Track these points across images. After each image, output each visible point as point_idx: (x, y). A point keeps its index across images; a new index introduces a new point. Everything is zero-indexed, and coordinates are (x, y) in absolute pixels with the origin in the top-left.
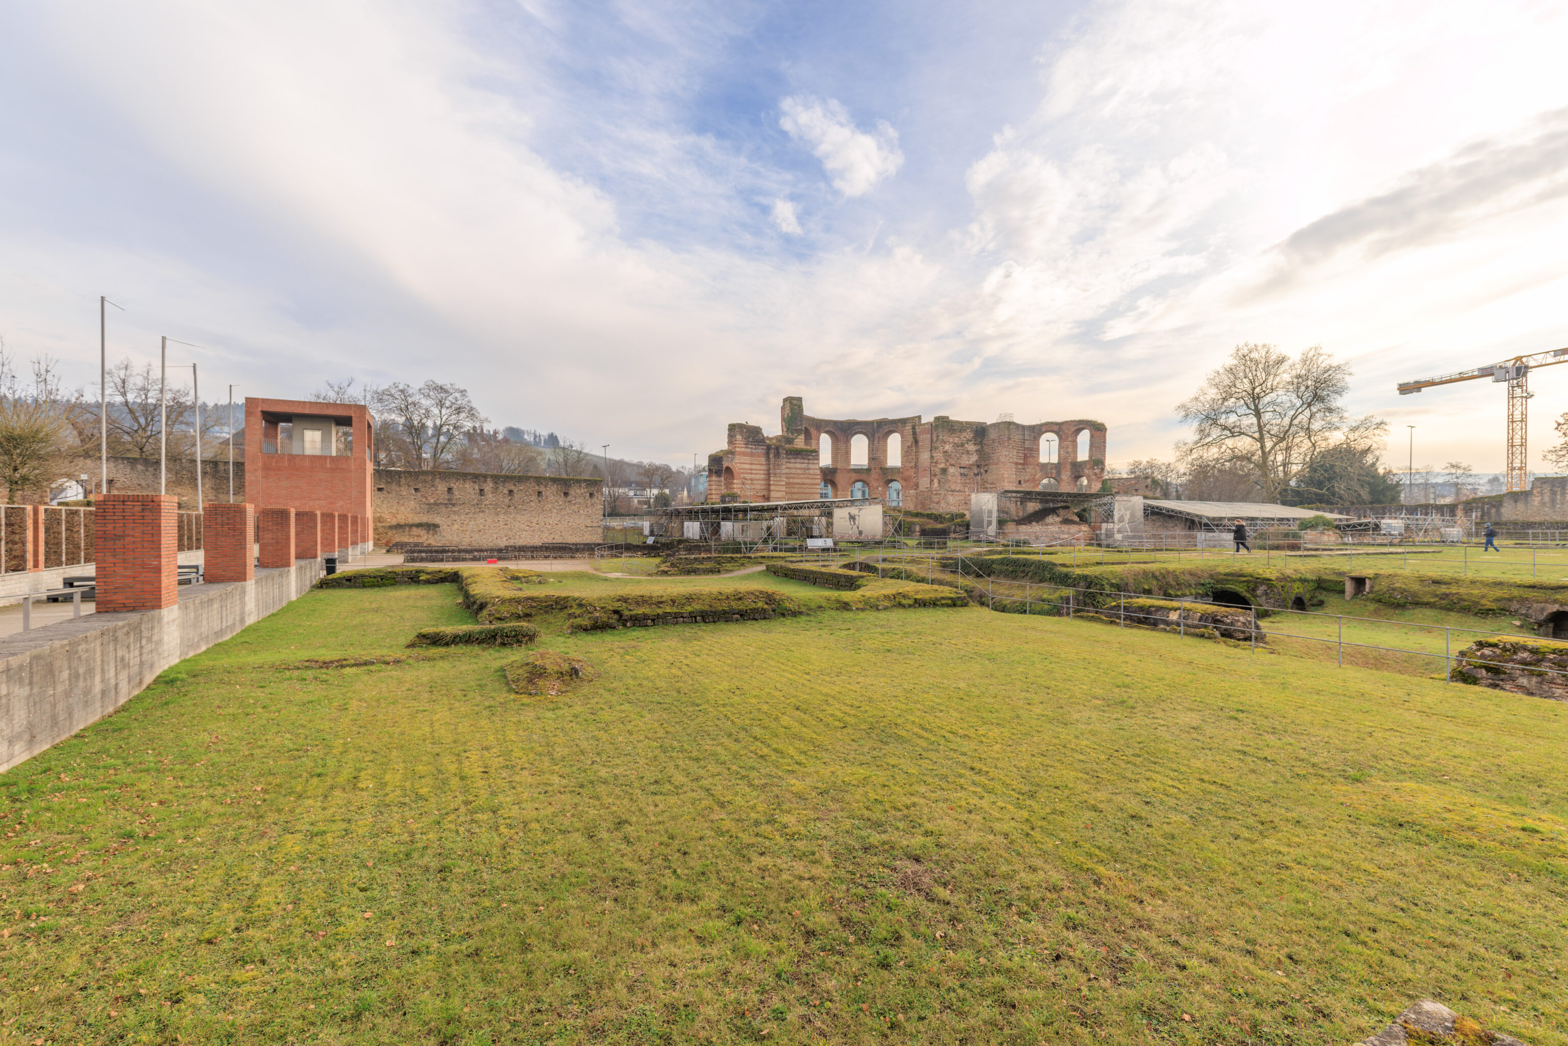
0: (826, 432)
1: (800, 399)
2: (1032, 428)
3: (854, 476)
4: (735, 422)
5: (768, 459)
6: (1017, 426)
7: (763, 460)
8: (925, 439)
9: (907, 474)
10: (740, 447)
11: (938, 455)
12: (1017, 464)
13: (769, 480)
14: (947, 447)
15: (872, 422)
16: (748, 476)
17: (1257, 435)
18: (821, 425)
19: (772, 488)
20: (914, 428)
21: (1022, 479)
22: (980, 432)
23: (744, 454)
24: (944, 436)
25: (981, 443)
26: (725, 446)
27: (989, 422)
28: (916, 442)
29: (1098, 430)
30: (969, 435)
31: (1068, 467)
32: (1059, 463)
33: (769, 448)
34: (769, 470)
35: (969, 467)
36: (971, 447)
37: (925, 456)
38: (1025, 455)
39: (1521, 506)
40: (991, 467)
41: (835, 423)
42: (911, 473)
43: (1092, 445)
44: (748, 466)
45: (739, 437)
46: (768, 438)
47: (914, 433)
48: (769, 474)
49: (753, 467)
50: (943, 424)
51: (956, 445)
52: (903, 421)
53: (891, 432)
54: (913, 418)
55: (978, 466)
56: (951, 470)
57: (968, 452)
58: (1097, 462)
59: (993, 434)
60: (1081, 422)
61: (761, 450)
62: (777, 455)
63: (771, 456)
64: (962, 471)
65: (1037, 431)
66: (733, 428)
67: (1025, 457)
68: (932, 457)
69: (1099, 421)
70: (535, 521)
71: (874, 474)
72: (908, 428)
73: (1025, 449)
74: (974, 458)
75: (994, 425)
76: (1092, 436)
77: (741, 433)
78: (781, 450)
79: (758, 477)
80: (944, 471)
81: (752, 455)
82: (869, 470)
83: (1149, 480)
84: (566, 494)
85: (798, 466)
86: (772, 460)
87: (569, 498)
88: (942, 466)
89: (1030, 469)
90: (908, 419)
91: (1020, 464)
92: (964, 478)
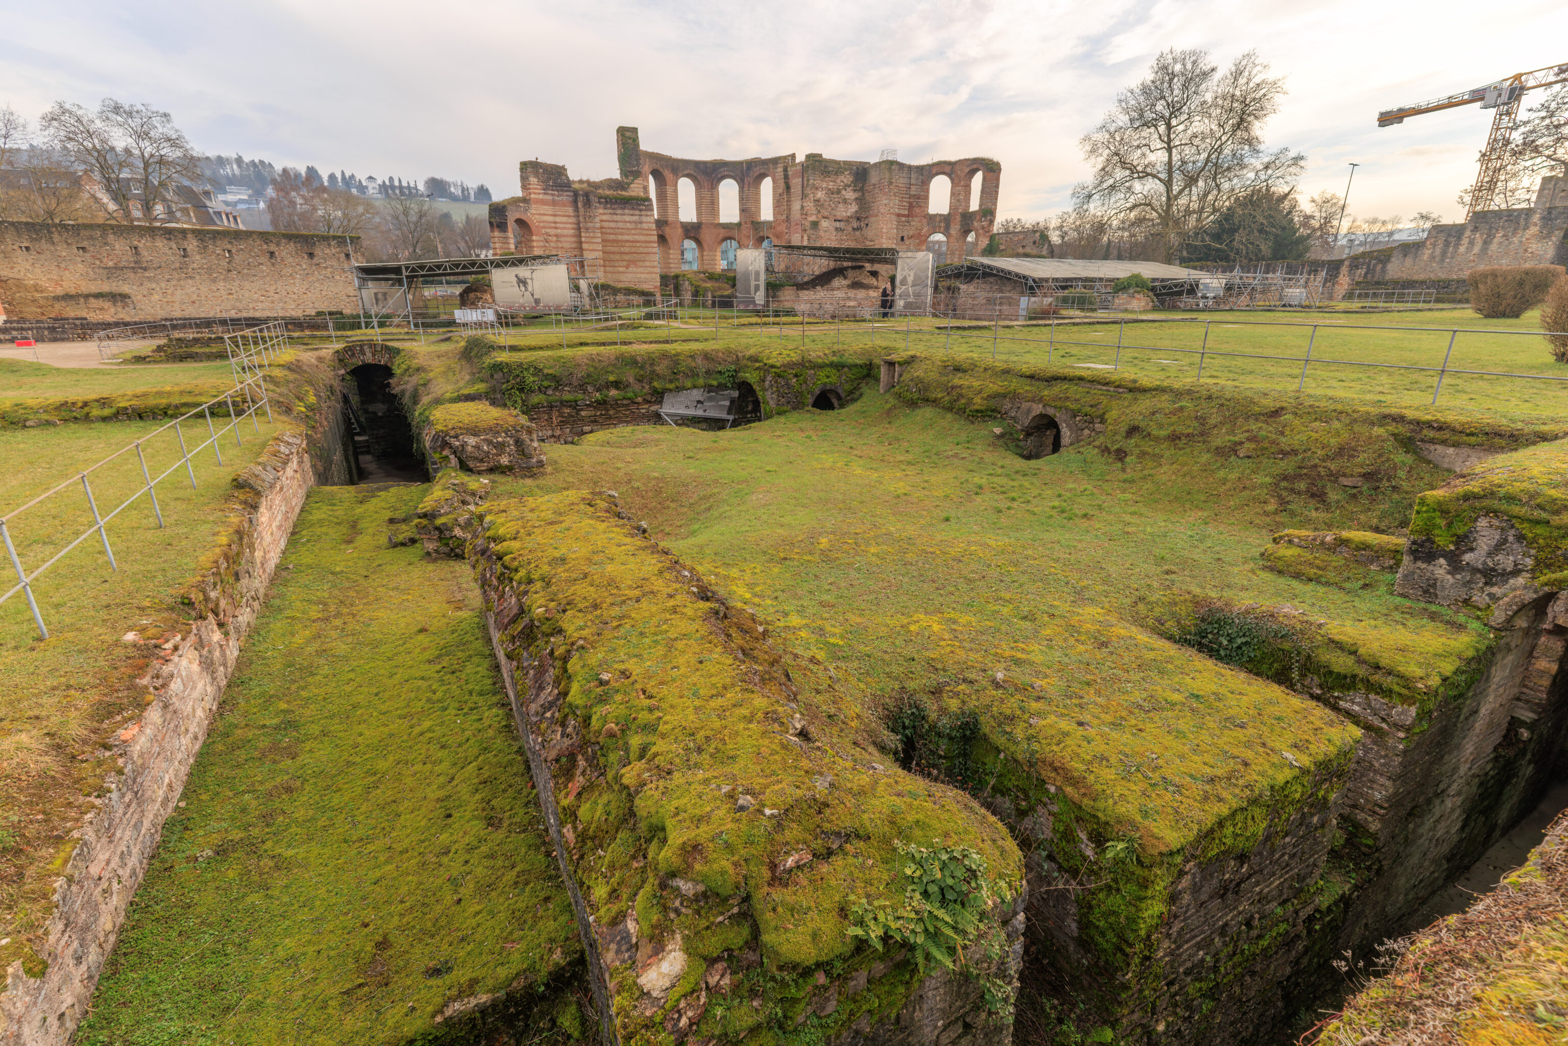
0: (687, 176)
1: (635, 130)
2: (920, 169)
3: (723, 233)
4: (526, 159)
5: (576, 209)
6: (901, 166)
7: (570, 210)
8: (796, 182)
9: (779, 229)
10: (537, 193)
11: (809, 205)
12: (899, 215)
13: (580, 236)
14: (820, 195)
15: (741, 163)
16: (552, 232)
17: (1163, 176)
18: (680, 167)
19: (585, 246)
20: (785, 170)
21: (905, 234)
22: (860, 174)
23: (543, 202)
24: (815, 180)
25: (862, 190)
26: (519, 193)
27: (873, 160)
28: (788, 188)
29: (991, 169)
30: (847, 178)
31: (958, 218)
32: (949, 214)
33: (576, 194)
34: (578, 223)
35: (847, 220)
36: (850, 195)
37: (796, 206)
38: (911, 204)
39: (1409, 261)
40: (872, 219)
41: (697, 164)
42: (782, 228)
43: (982, 192)
44: (551, 219)
45: (533, 180)
46: (574, 182)
47: (786, 177)
48: (579, 229)
49: (558, 219)
50: (816, 163)
51: (831, 192)
52: (775, 161)
53: (763, 176)
54: (785, 157)
55: (858, 219)
56: (824, 224)
57: (845, 201)
58: (988, 212)
59: (874, 178)
60: (976, 161)
61: (566, 197)
62: (588, 203)
63: (580, 205)
64: (838, 224)
65: (927, 173)
66: (524, 166)
67: (911, 206)
68: (802, 207)
69: (995, 160)
70: (273, 288)
71: (746, 230)
72: (780, 169)
73: (911, 196)
74: (853, 208)
75: (876, 164)
76: (984, 179)
77: (536, 174)
78: (592, 198)
79: (566, 232)
80: (815, 225)
81: (554, 203)
82: (739, 225)
83: (1038, 235)
84: (311, 255)
85: (627, 218)
86: (582, 210)
87: (316, 260)
88: (813, 218)
89: (915, 222)
90: (780, 158)
91: (904, 216)
92: (840, 234)
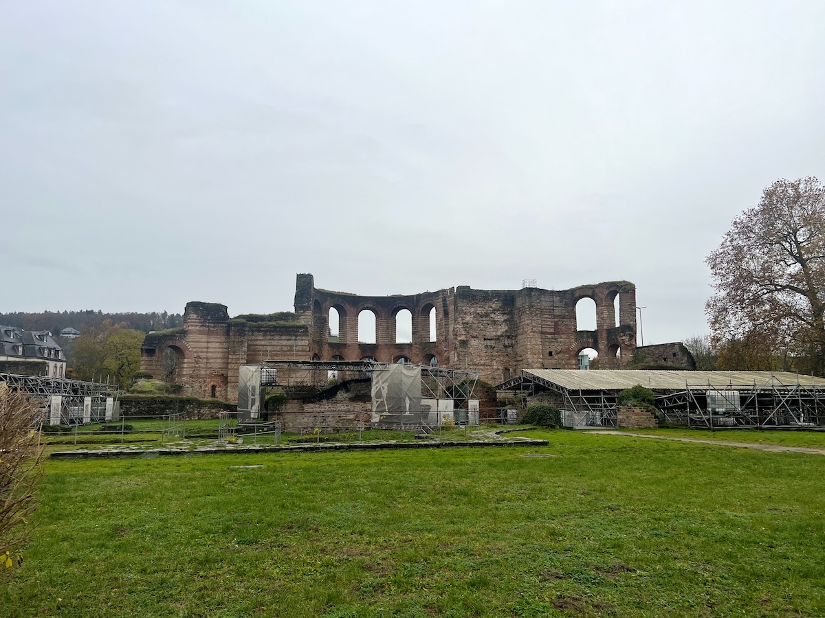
0: (369, 309)
1: (311, 276)
2: (562, 294)
3: (397, 353)
4: (191, 300)
5: (228, 337)
6: (542, 291)
7: (222, 338)
8: (451, 309)
9: (440, 348)
10: (195, 326)
11: (461, 327)
12: (544, 333)
13: (228, 358)
14: (468, 318)
15: (412, 296)
16: (204, 355)
19: (231, 366)
20: (444, 300)
21: (553, 349)
22: (507, 300)
23: (199, 332)
24: (464, 306)
25: (511, 313)
28: (446, 314)
29: (626, 290)
30: (494, 304)
31: (604, 335)
32: (597, 330)
33: (229, 325)
34: (228, 348)
35: (498, 338)
36: (499, 317)
37: (451, 329)
40: (520, 337)
41: (378, 299)
42: (443, 347)
43: (622, 311)
44: (205, 345)
45: (192, 315)
46: (231, 317)
47: (444, 306)
48: (228, 352)
49: (211, 345)
50: (465, 294)
51: (479, 316)
52: (438, 294)
54: (445, 290)
55: (509, 337)
56: (474, 342)
57: (494, 322)
58: (629, 329)
59: (519, 303)
60: (614, 284)
61: (221, 328)
62: (238, 332)
63: (232, 334)
64: (488, 343)
65: (571, 297)
66: (189, 305)
67: (556, 325)
69: (630, 282)
71: (417, 349)
72: (441, 301)
73: (557, 316)
74: (503, 328)
75: (519, 292)
76: (622, 299)
77: (196, 312)
78: (242, 327)
79: (216, 355)
80: (464, 343)
81: (209, 334)
86: (232, 337)
88: (463, 338)
89: (564, 339)
90: (440, 291)
91: (550, 333)
92: (490, 351)
